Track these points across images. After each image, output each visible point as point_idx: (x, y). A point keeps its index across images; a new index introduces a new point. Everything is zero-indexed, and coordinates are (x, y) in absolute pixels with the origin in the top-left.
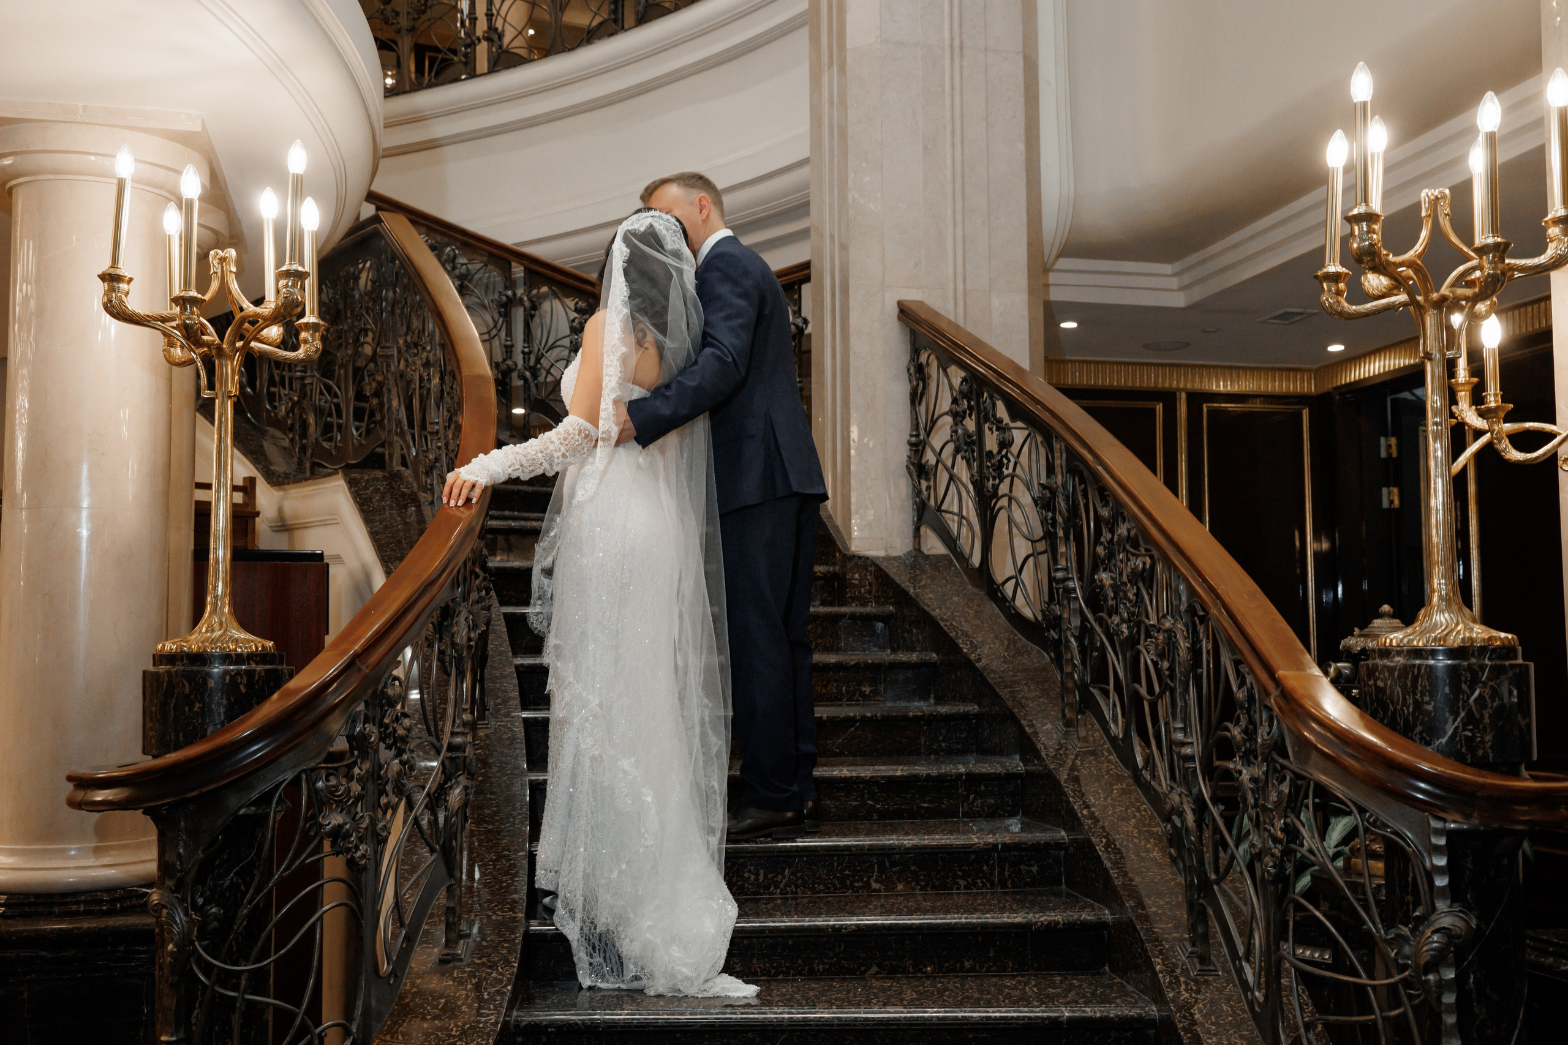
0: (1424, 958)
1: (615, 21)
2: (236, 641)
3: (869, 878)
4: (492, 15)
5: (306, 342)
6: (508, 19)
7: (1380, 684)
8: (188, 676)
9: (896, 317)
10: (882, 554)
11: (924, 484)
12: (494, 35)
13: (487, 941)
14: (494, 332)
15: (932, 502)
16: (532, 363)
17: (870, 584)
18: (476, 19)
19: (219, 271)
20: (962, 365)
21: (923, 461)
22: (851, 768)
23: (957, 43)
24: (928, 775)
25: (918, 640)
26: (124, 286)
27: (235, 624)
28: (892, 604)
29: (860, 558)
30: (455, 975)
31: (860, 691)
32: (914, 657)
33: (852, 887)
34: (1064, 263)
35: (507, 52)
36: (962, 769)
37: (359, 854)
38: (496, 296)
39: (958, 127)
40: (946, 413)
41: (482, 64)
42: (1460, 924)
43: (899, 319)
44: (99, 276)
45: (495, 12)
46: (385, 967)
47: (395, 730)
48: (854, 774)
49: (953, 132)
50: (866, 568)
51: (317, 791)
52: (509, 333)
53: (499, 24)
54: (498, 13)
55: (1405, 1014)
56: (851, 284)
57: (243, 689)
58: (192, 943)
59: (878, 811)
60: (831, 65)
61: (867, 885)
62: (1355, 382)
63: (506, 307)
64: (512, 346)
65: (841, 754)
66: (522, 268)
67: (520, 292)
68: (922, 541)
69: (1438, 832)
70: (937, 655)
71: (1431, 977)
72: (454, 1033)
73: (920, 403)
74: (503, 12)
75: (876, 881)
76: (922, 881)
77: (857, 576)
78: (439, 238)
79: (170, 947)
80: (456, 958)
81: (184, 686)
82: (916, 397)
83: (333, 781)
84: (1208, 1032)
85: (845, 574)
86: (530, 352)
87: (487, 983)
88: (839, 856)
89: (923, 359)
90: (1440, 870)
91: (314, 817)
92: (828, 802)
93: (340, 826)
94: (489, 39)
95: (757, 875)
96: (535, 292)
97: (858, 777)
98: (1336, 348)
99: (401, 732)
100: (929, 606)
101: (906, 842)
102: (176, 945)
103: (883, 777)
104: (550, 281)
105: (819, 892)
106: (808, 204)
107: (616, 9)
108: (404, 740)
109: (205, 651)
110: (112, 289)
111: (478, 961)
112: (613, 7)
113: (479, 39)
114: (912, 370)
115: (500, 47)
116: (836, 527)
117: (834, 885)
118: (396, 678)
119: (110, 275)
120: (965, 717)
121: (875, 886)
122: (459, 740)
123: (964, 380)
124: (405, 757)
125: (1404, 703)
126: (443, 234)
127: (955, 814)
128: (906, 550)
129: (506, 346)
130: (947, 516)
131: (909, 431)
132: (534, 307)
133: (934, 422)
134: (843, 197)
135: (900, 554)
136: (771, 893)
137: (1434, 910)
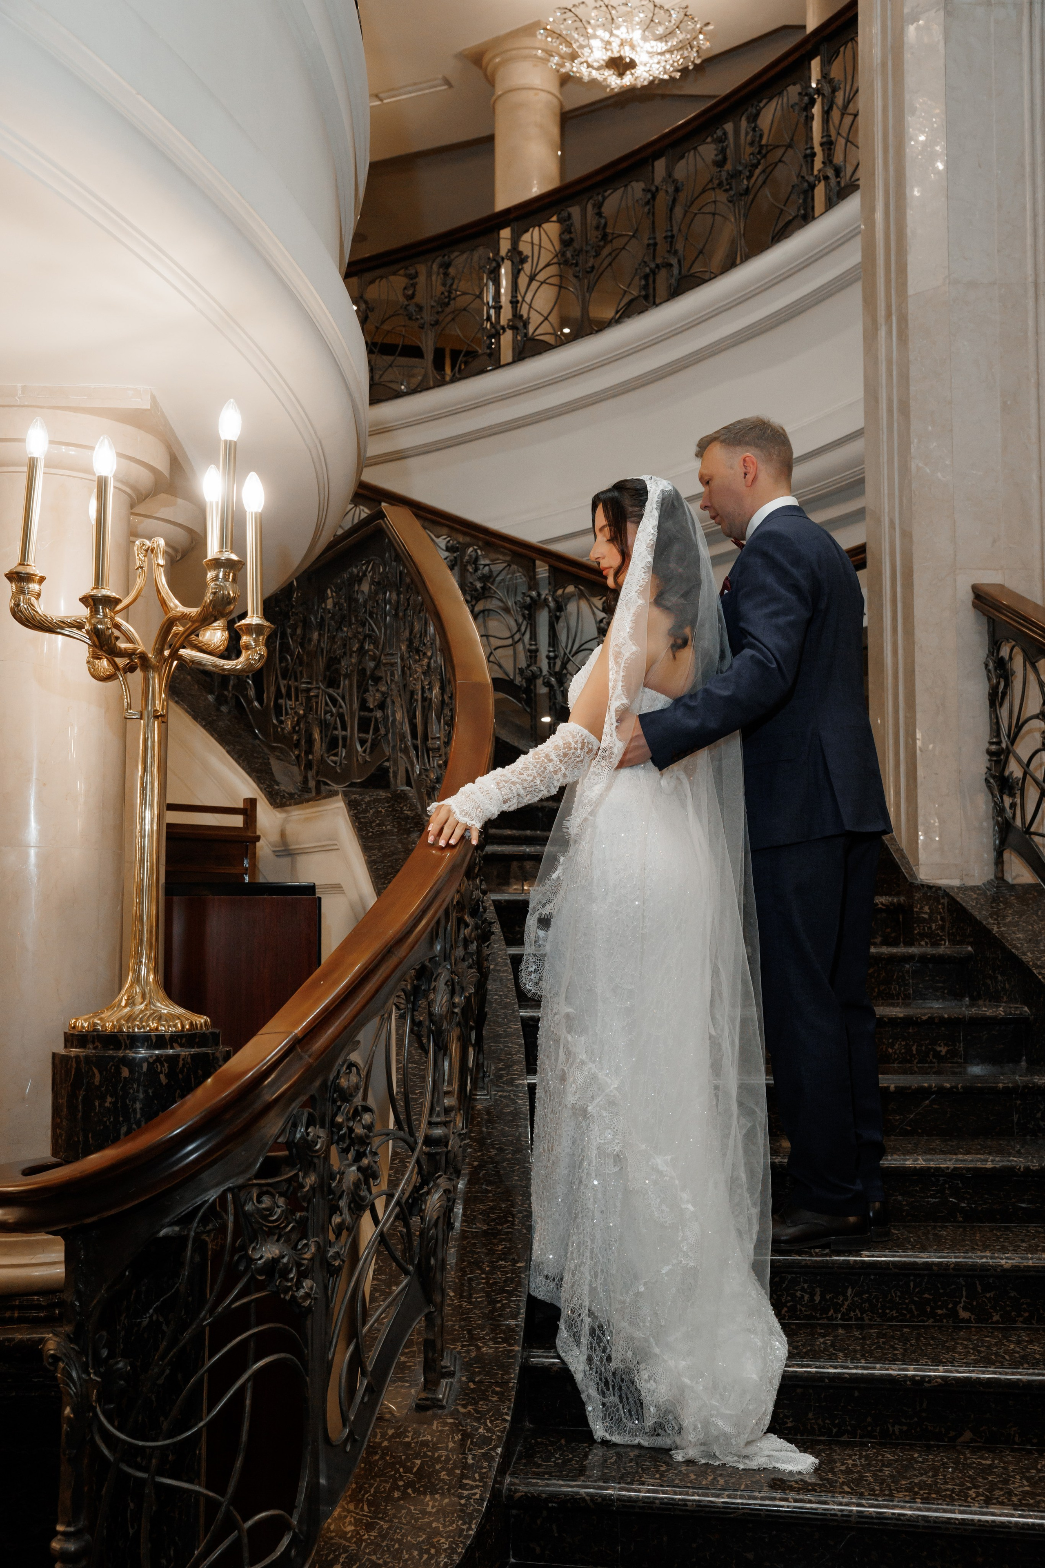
1: (646, 297)
2: (160, 1018)
3: (956, 1304)
4: (518, 302)
5: (247, 647)
6: (534, 305)
8: (100, 1063)
9: (970, 604)
10: (956, 883)
11: (1007, 801)
12: (519, 323)
13: (474, 1382)
14: (517, 637)
15: (1018, 822)
16: (557, 668)
17: (943, 919)
18: (501, 307)
19: (146, 565)
21: (1007, 773)
22: (929, 1157)
24: (1027, 1169)
25: (1004, 989)
26: (34, 587)
27: (162, 994)
28: (970, 943)
29: (930, 887)
30: (434, 1427)
31: (935, 1051)
32: (1000, 1011)
33: (934, 1315)
35: (532, 339)
37: (302, 1292)
38: (519, 598)
40: (1036, 717)
41: (507, 354)
43: (975, 606)
44: (6, 575)
45: (520, 298)
46: (337, 1431)
47: (351, 1130)
48: (932, 1164)
50: (937, 900)
51: (247, 1215)
52: (534, 637)
53: (524, 311)
54: (523, 300)
56: (915, 568)
57: (163, 1079)
59: (963, 1211)
60: (889, 315)
61: (954, 1314)
63: (530, 610)
64: (537, 651)
66: (547, 568)
67: (544, 593)
68: (1006, 867)
70: (1030, 1009)
72: (429, 1509)
73: (1001, 705)
74: (528, 299)
75: (965, 1309)
76: (1025, 1311)
77: (926, 909)
78: (461, 538)
79: (67, 1411)
80: (437, 1404)
81: (94, 1074)
82: (995, 698)
83: (267, 1202)
85: (912, 907)
86: (556, 657)
87: (472, 1443)
89: (1005, 652)
91: (244, 1248)
92: (900, 1198)
93: (275, 1261)
94: (513, 328)
95: (812, 1295)
96: (560, 592)
97: (937, 1169)
99: (359, 1131)
100: (1018, 949)
101: (1003, 1262)
103: (968, 1169)
104: (576, 580)
105: (891, 1319)
106: (862, 481)
107: (647, 285)
108: (364, 1141)
109: (121, 1031)
110: (21, 591)
111: (462, 1410)
112: (643, 282)
113: (503, 328)
114: (991, 664)
115: (526, 335)
116: (900, 850)
117: (911, 1311)
118: (351, 1065)
119: (18, 573)
121: (964, 1315)
122: (438, 1132)
124: (365, 1161)
126: (465, 534)
128: (986, 879)
129: (530, 651)
130: (1036, 839)
131: (987, 738)
132: (560, 608)
133: (1019, 727)
134: (905, 469)
135: (979, 883)
136: (830, 1318)
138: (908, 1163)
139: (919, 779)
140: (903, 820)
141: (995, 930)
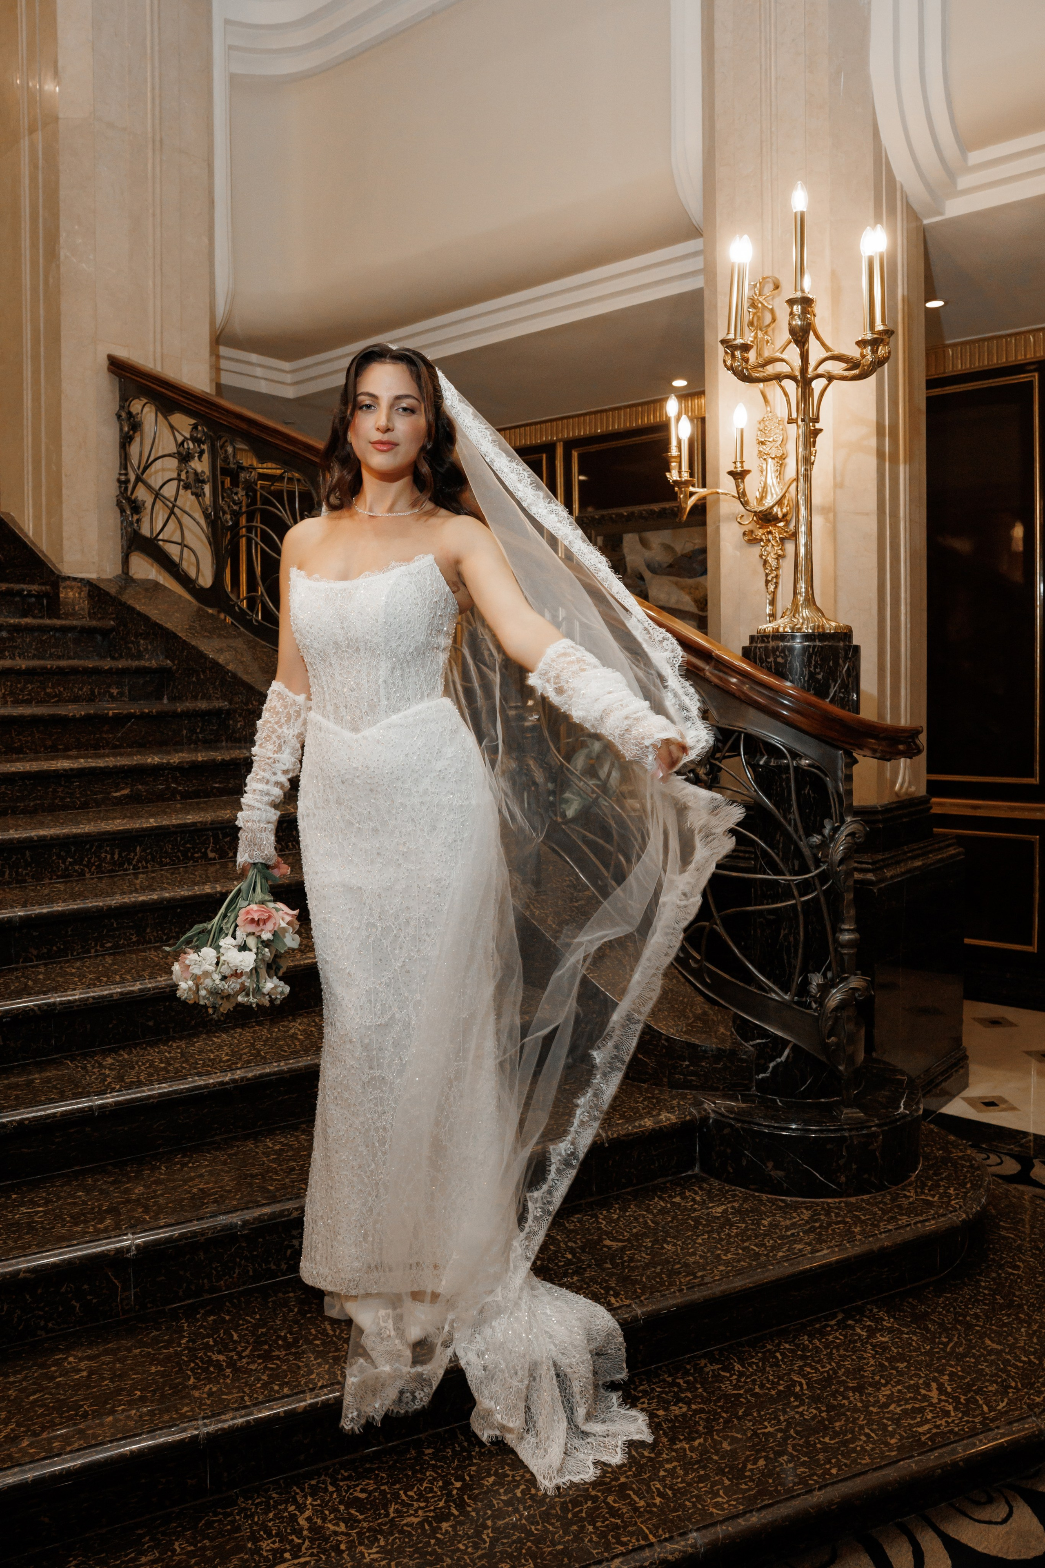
0: (839, 855)
3: (206, 849)
9: (105, 367)
10: (95, 576)
11: (135, 517)
15: (147, 533)
17: (85, 601)
20: (190, 413)
21: (134, 497)
22: (160, 757)
25: (147, 649)
28: (113, 618)
29: (73, 578)
31: (110, 691)
32: (149, 663)
33: (192, 858)
39: (158, 212)
40: (169, 455)
42: (862, 828)
43: (110, 370)
48: (164, 761)
50: (80, 588)
56: (62, 333)
59: (180, 792)
61: (205, 856)
65: (120, 746)
68: (132, 566)
70: (173, 662)
73: (131, 445)
75: (212, 851)
77: (71, 594)
82: (125, 442)
85: (57, 595)
89: (135, 408)
90: (848, 793)
95: (113, 854)
103: (187, 763)
114: (122, 416)
116: (41, 551)
117: (178, 858)
120: (217, 711)
123: (195, 426)
128: (115, 574)
130: (164, 544)
133: (149, 463)
134: (52, 254)
135: (110, 577)
136: (126, 870)
137: (842, 821)
138: (149, 760)
139: (64, 498)
140: (44, 528)
141: (138, 607)
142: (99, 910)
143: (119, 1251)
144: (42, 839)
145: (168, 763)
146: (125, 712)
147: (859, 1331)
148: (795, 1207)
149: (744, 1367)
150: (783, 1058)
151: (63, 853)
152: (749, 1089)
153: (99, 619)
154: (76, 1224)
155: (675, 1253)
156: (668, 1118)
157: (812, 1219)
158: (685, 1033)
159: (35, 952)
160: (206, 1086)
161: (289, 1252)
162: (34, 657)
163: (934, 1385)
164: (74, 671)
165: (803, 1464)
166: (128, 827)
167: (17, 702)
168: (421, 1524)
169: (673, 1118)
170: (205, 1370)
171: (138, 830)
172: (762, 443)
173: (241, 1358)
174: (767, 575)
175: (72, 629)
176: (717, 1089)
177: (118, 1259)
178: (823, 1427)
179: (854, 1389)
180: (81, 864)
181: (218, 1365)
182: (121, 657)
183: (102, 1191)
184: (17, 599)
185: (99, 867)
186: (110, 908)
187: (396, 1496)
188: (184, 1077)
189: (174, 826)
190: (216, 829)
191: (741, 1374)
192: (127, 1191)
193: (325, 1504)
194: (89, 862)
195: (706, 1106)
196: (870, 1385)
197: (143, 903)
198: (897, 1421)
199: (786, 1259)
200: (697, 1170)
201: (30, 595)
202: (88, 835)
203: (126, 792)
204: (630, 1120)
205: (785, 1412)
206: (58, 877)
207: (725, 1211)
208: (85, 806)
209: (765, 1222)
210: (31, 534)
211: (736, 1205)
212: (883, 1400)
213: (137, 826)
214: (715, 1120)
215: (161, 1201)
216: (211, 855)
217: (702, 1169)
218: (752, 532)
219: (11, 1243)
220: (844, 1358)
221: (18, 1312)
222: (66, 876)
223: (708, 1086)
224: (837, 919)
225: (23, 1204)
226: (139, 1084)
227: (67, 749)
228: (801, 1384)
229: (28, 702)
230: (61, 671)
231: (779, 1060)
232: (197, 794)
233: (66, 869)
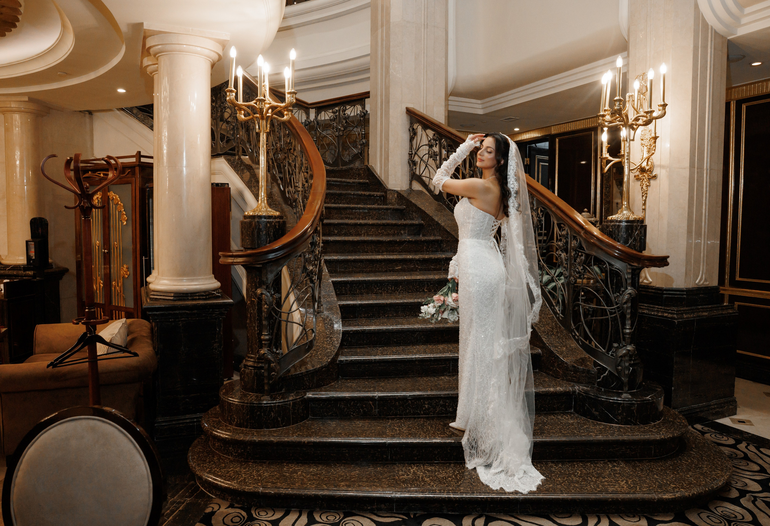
0: (624, 301)
2: (270, 212)
3: (424, 288)
7: (611, 230)
9: (405, 112)
10: (399, 189)
11: (414, 167)
15: (417, 173)
17: (395, 199)
20: (433, 130)
21: (414, 160)
23: (426, 24)
24: (435, 258)
25: (415, 217)
28: (405, 205)
29: (392, 190)
31: (400, 232)
32: (416, 222)
33: (419, 291)
34: (451, 98)
36: (444, 256)
39: (425, 52)
40: (426, 145)
42: (634, 292)
43: (407, 113)
49: (424, 53)
50: (394, 194)
55: (616, 316)
56: (390, 100)
57: (277, 227)
58: (272, 305)
59: (419, 269)
60: (382, 26)
61: (424, 291)
62: (520, 140)
65: (401, 252)
68: (413, 185)
69: (629, 269)
70: (424, 221)
71: (625, 306)
73: (413, 141)
75: (426, 289)
77: (391, 196)
79: (265, 306)
81: (260, 226)
82: (411, 139)
84: (541, 326)
85: (386, 196)
88: (416, 282)
89: (415, 126)
90: (629, 278)
92: (405, 266)
98: (517, 129)
100: (420, 206)
102: (268, 305)
105: (410, 292)
114: (411, 130)
116: (382, 180)
117: (414, 291)
120: (437, 241)
123: (434, 135)
125: (618, 235)
127: (440, 270)
128: (406, 189)
130: (424, 178)
131: (408, 150)
133: (419, 147)
134: (387, 71)
137: (627, 289)
138: (408, 257)
139: (390, 160)
140: (383, 171)
141: (413, 201)
142: (383, 304)
143: (373, 396)
144: (369, 281)
145: (415, 258)
146: (403, 240)
147: (610, 465)
148: (600, 425)
149: (562, 466)
150: (606, 374)
151: (376, 286)
152: (594, 385)
153: (401, 205)
154: (363, 388)
155: (548, 429)
156: (559, 389)
157: (603, 428)
158: (574, 362)
159: (363, 316)
160: (407, 358)
161: (424, 408)
162: (376, 219)
163: (625, 481)
164: (388, 225)
165: (565, 488)
166: (397, 278)
167: (368, 235)
168: (443, 477)
169: (562, 389)
170: (392, 430)
171: (400, 280)
172: (642, 140)
173: (402, 429)
174: (643, 193)
175: (390, 209)
176: (583, 383)
177: (372, 399)
178: (577, 482)
179: (595, 477)
180: (381, 290)
181: (396, 430)
182: (407, 219)
183: (372, 383)
184: (372, 198)
185: (387, 291)
186: (387, 303)
187: (439, 471)
188: (401, 355)
189: (412, 279)
190: (428, 281)
191: (560, 467)
192: (379, 384)
193: (419, 469)
194: (384, 289)
195: (576, 388)
196: (602, 477)
197: (398, 303)
198: (603, 486)
199: (584, 436)
200: (572, 411)
201: (377, 196)
202: (384, 280)
203: (400, 267)
204: (544, 387)
205: (568, 477)
206: (374, 294)
207: (574, 422)
208: (386, 271)
209: (585, 427)
210: (379, 174)
211: (579, 421)
212: (603, 481)
213: (400, 278)
214: (578, 393)
215: (388, 387)
216: (426, 291)
217: (574, 410)
218: (638, 175)
219: (345, 390)
220: (598, 470)
221: (346, 409)
222: (376, 293)
223: (579, 382)
224: (624, 325)
225: (350, 383)
226: (387, 355)
227: (383, 252)
228: (578, 473)
229: (372, 235)
230: (383, 225)
231: (604, 375)
232: (425, 270)
233: (377, 291)
